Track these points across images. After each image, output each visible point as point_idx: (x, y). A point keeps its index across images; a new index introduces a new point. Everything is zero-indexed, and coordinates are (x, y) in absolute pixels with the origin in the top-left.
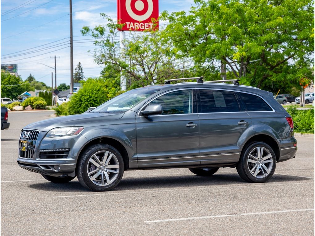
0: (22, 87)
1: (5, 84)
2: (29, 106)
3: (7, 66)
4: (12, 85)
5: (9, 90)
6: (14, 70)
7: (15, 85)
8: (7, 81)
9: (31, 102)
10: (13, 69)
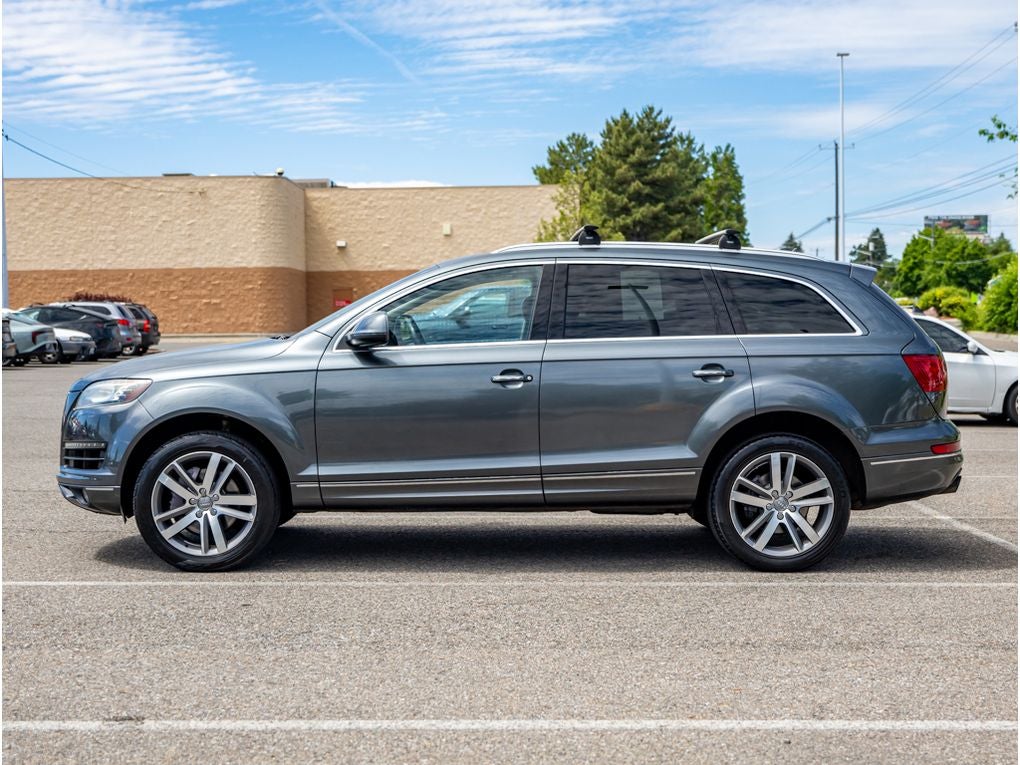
0: (990, 265)
1: (954, 259)
2: (932, 309)
3: (965, 220)
4: (969, 262)
5: (962, 272)
6: (983, 228)
7: (977, 262)
8: (957, 253)
9: (935, 300)
10: (979, 225)
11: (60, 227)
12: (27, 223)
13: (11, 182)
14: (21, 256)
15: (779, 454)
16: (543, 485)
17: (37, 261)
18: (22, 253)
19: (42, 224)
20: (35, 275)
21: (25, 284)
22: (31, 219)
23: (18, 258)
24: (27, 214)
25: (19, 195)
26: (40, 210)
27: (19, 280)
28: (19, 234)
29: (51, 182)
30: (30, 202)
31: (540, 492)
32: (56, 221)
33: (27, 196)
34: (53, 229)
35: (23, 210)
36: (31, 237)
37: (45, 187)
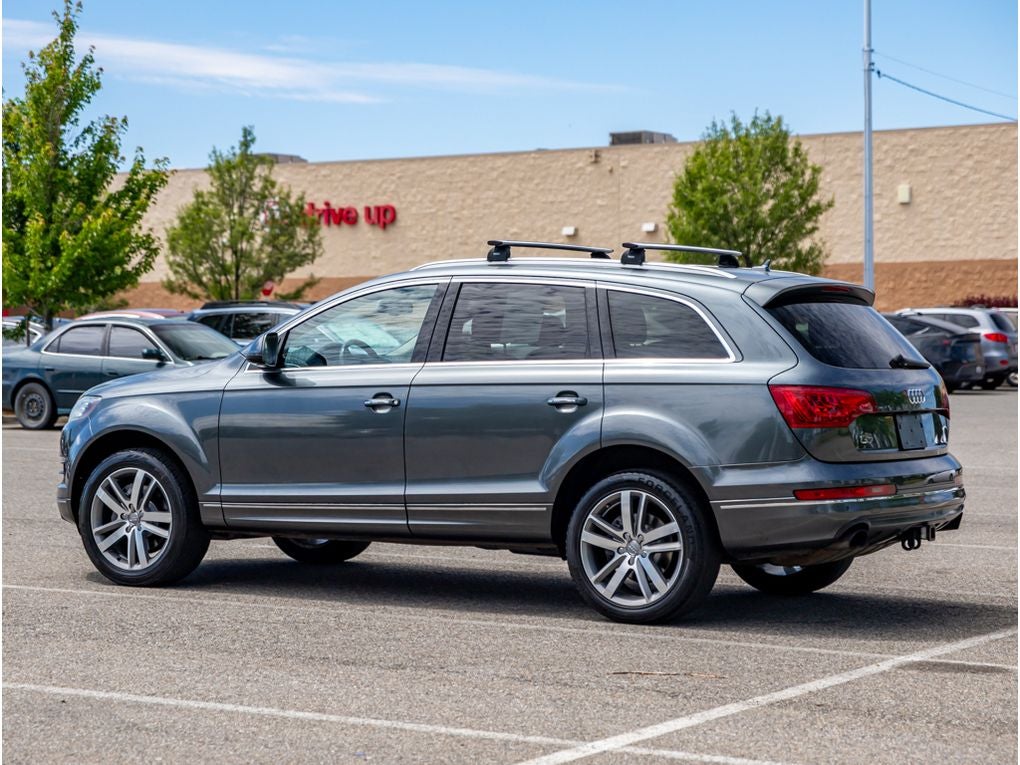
11: (1002, 195)
12: (956, 191)
13: (936, 133)
14: (946, 239)
15: (629, 492)
16: (407, 515)
17: (968, 246)
18: (948, 235)
19: (977, 192)
20: (964, 268)
21: (952, 281)
22: (961, 185)
23: (943, 243)
24: (957, 178)
25: (946, 151)
26: (975, 170)
27: (943, 274)
28: (945, 208)
29: (993, 129)
30: (962, 159)
31: (405, 522)
32: (997, 188)
33: (957, 152)
34: (992, 198)
35: (951, 172)
36: (963, 212)
37: (984, 137)
